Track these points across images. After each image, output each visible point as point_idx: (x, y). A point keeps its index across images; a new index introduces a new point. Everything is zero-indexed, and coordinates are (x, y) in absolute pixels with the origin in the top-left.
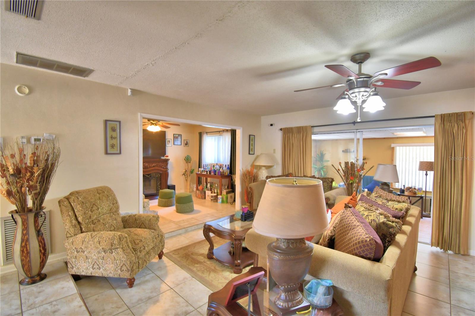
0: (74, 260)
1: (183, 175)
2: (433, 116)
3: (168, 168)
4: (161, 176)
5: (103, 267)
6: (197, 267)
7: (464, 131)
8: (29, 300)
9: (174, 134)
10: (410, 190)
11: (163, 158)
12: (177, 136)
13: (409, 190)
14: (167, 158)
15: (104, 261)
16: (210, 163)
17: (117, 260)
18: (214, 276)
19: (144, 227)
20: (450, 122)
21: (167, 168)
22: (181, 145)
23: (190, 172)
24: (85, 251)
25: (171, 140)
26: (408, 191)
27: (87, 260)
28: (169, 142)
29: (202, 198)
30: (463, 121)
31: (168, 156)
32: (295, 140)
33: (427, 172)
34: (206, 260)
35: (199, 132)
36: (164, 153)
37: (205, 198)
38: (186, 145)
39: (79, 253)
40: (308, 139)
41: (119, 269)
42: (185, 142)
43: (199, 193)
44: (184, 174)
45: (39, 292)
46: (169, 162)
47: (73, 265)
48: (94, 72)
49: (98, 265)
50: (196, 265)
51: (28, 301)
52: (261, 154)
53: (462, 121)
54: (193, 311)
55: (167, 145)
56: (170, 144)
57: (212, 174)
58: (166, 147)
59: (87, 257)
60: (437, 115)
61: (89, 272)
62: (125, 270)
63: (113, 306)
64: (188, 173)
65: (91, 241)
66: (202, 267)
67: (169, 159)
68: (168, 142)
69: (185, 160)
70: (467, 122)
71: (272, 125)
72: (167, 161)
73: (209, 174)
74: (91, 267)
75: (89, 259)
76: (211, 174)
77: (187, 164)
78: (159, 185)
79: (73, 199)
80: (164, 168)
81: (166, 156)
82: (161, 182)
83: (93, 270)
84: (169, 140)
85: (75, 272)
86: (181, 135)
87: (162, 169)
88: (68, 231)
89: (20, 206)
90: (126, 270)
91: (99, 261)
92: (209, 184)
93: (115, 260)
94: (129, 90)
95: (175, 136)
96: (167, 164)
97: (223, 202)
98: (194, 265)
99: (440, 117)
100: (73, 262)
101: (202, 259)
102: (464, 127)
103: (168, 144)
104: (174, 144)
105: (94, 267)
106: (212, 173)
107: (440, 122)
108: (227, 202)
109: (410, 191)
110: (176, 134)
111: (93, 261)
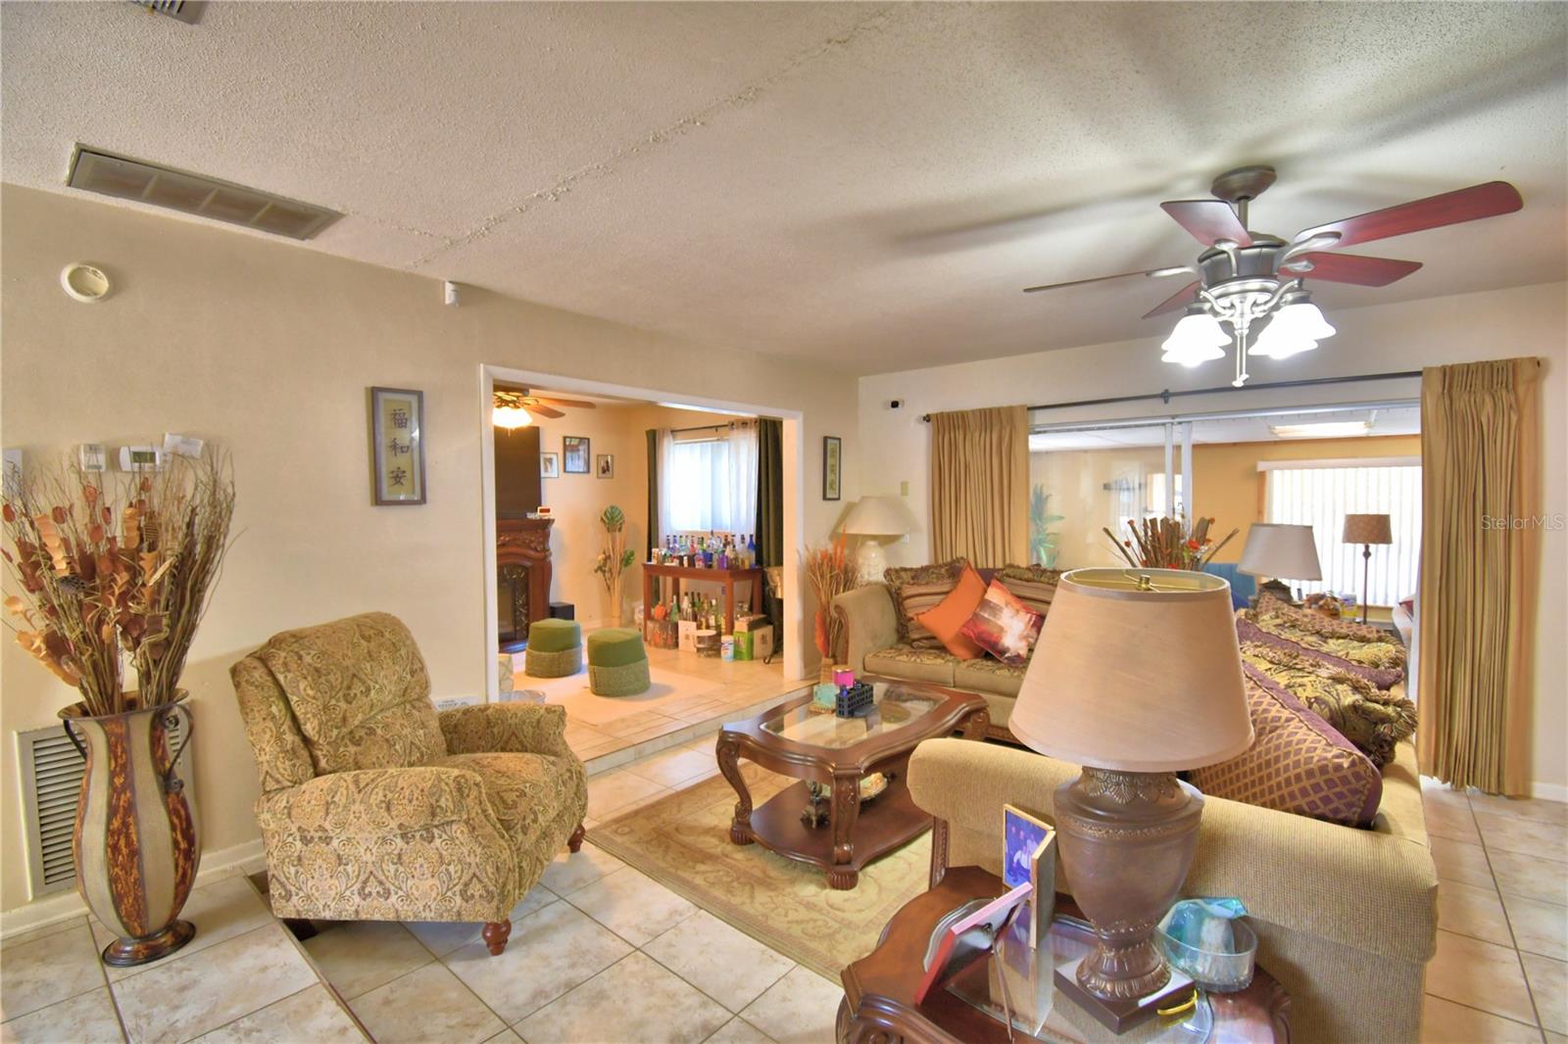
0: (293, 870)
1: (596, 571)
2: (1418, 374)
3: (548, 550)
4: (527, 575)
5: (401, 888)
6: (704, 873)
7: (1514, 418)
8: (149, 1017)
9: (565, 438)
10: (1321, 603)
11: (531, 516)
12: (575, 442)
13: (1316, 603)
14: (546, 516)
15: (401, 869)
16: (689, 529)
17: (449, 864)
18: (769, 900)
19: (518, 746)
20: (1470, 391)
21: (546, 550)
22: (588, 471)
23: (622, 560)
24: (331, 838)
25: (554, 457)
26: (1313, 606)
27: (341, 868)
28: (548, 464)
29: (666, 646)
30: (1511, 386)
31: (548, 511)
32: (974, 452)
33: (1367, 547)
34: (730, 848)
35: (648, 429)
36: (535, 500)
37: (676, 645)
38: (604, 472)
39: (311, 845)
40: (1018, 449)
41: (458, 893)
42: (603, 464)
43: (654, 627)
44: (600, 568)
45: (183, 989)
46: (554, 528)
47: (289, 887)
48: (344, 219)
49: (381, 883)
50: (701, 867)
51: (149, 1024)
52: (863, 498)
53: (1507, 386)
54: (728, 1022)
55: (543, 474)
56: (552, 471)
57: (699, 565)
58: (542, 480)
59: (339, 857)
60: (1431, 369)
61: (348, 907)
62: (477, 894)
63: (453, 1022)
64: (616, 562)
65: (358, 804)
66: (721, 873)
67: (553, 521)
68: (545, 464)
69: (604, 522)
70: (1521, 389)
71: (895, 405)
72: (546, 524)
73: (689, 565)
74: (356, 892)
75: (347, 864)
76: (694, 565)
77: (609, 536)
78: (523, 606)
79: (281, 661)
80: (535, 549)
81: (542, 511)
82: (527, 596)
83: (364, 899)
84: (548, 456)
85: (298, 912)
86: (589, 439)
87: (532, 553)
88: (270, 771)
89: (96, 689)
90: (481, 896)
91: (383, 871)
92: (686, 598)
93: (442, 863)
94: (449, 288)
95: (567, 443)
96: (546, 536)
97: (737, 655)
98: (694, 868)
99: (1441, 376)
100: (288, 879)
101: (716, 846)
102: (1514, 406)
103: (546, 470)
104: (565, 470)
105: (366, 891)
106: (697, 564)
107: (1440, 389)
108: (752, 658)
109: (1321, 607)
110: (571, 438)
111: (362, 870)
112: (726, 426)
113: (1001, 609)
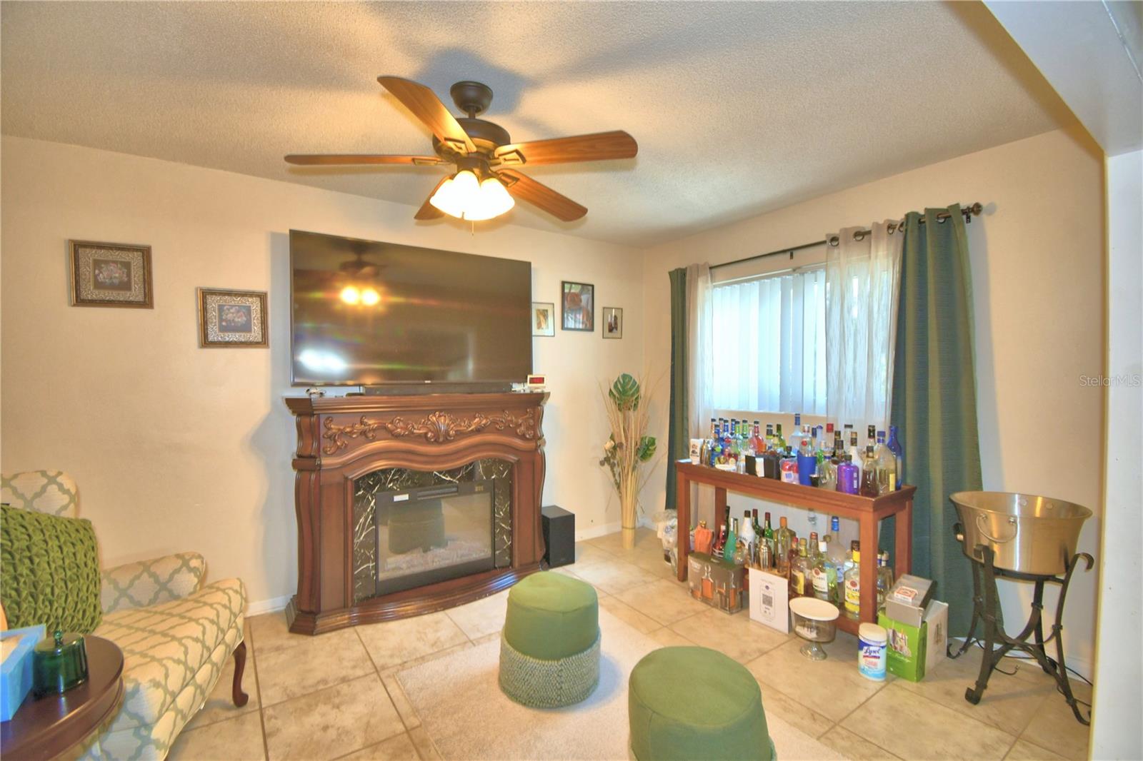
1: (602, 463)
3: (541, 438)
4: (511, 474)
9: (563, 283)
11: (518, 388)
12: (576, 289)
14: (538, 388)
21: (538, 438)
22: (592, 329)
23: (637, 450)
25: (549, 308)
28: (542, 318)
29: (725, 606)
31: (541, 380)
35: (672, 269)
36: (523, 367)
37: (745, 609)
38: (611, 330)
42: (610, 319)
43: (702, 570)
44: (607, 460)
46: (548, 408)
55: (535, 331)
56: (548, 327)
57: (789, 477)
58: (534, 339)
64: (629, 453)
67: (549, 394)
68: (538, 317)
69: (614, 396)
72: (537, 401)
73: (767, 475)
76: (779, 478)
77: (620, 415)
78: (503, 520)
80: (523, 437)
81: (533, 381)
82: (511, 506)
84: (542, 307)
86: (593, 286)
87: (518, 442)
92: (747, 520)
95: (566, 291)
96: (538, 418)
97: (894, 668)
103: (539, 326)
104: (563, 328)
106: (784, 473)
108: (921, 674)
110: (571, 283)
112: (824, 242)
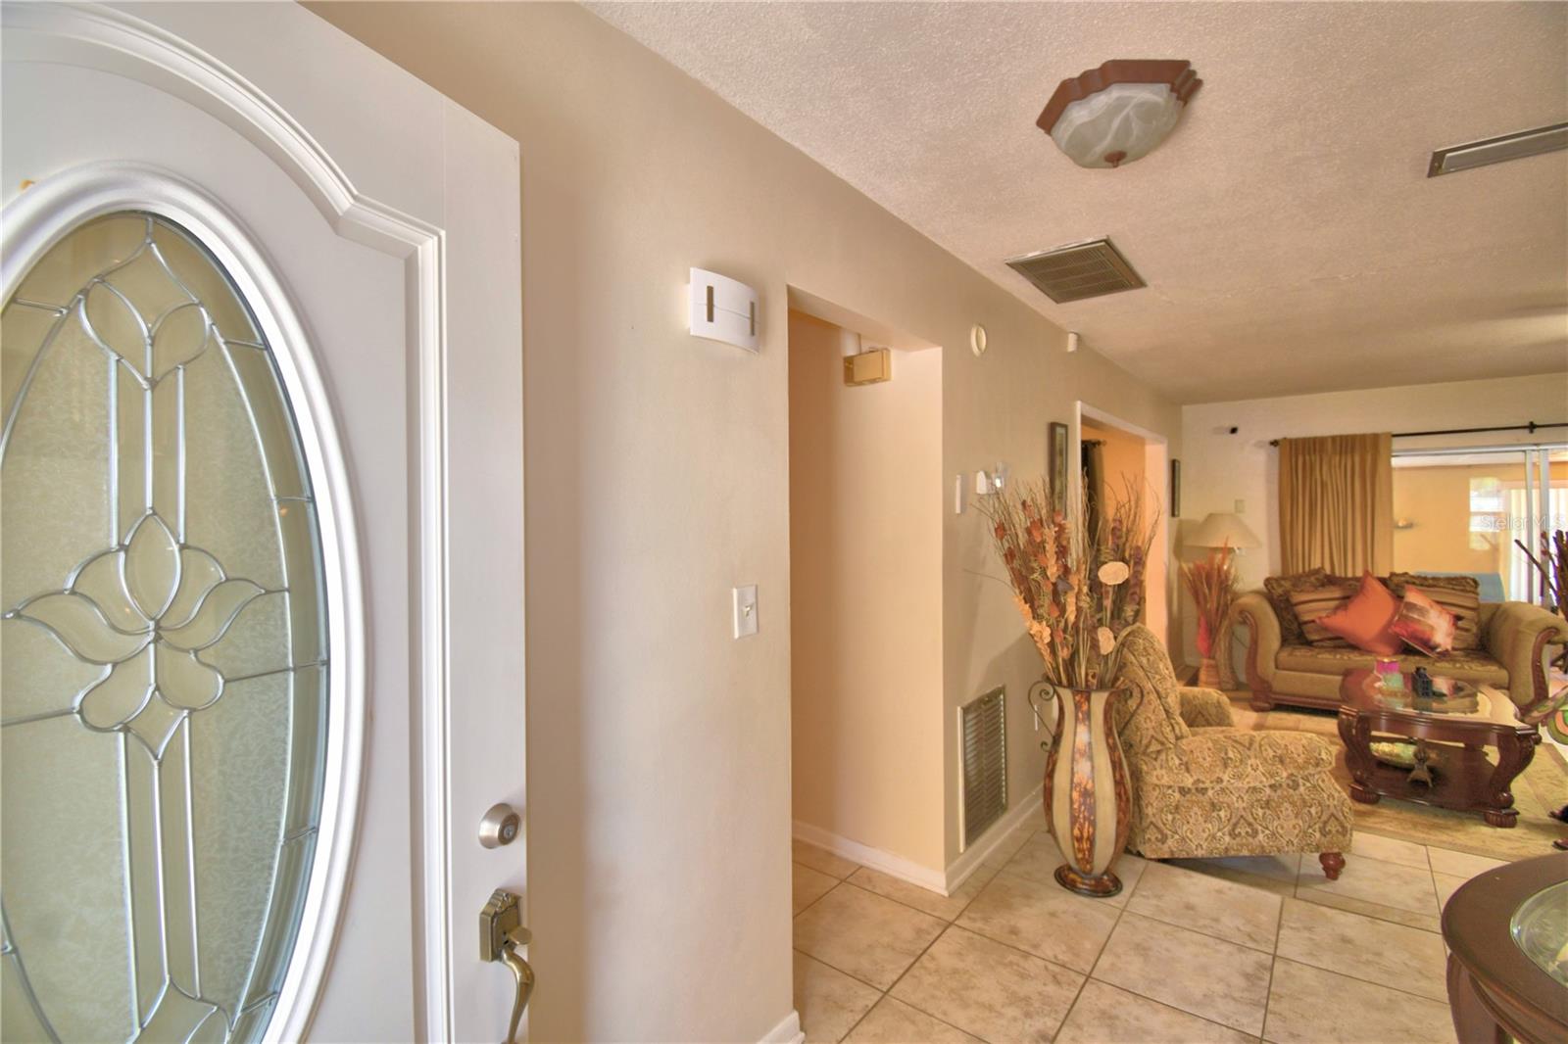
0: (1170, 817)
5: (1267, 828)
15: (1268, 812)
17: (1311, 807)
24: (1206, 789)
27: (1215, 814)
39: (1188, 796)
40: (1381, 469)
41: (1317, 830)
47: (1166, 831)
49: (1250, 824)
59: (1213, 805)
61: (1218, 846)
62: (1334, 830)
71: (1234, 431)
74: (1227, 833)
75: (1220, 810)
83: (1234, 839)
85: (1172, 852)
88: (1155, 735)
90: (1337, 831)
91: (1252, 814)
93: (1305, 806)
100: (1165, 824)
105: (1236, 832)
111: (1234, 815)
113: (1427, 611)
